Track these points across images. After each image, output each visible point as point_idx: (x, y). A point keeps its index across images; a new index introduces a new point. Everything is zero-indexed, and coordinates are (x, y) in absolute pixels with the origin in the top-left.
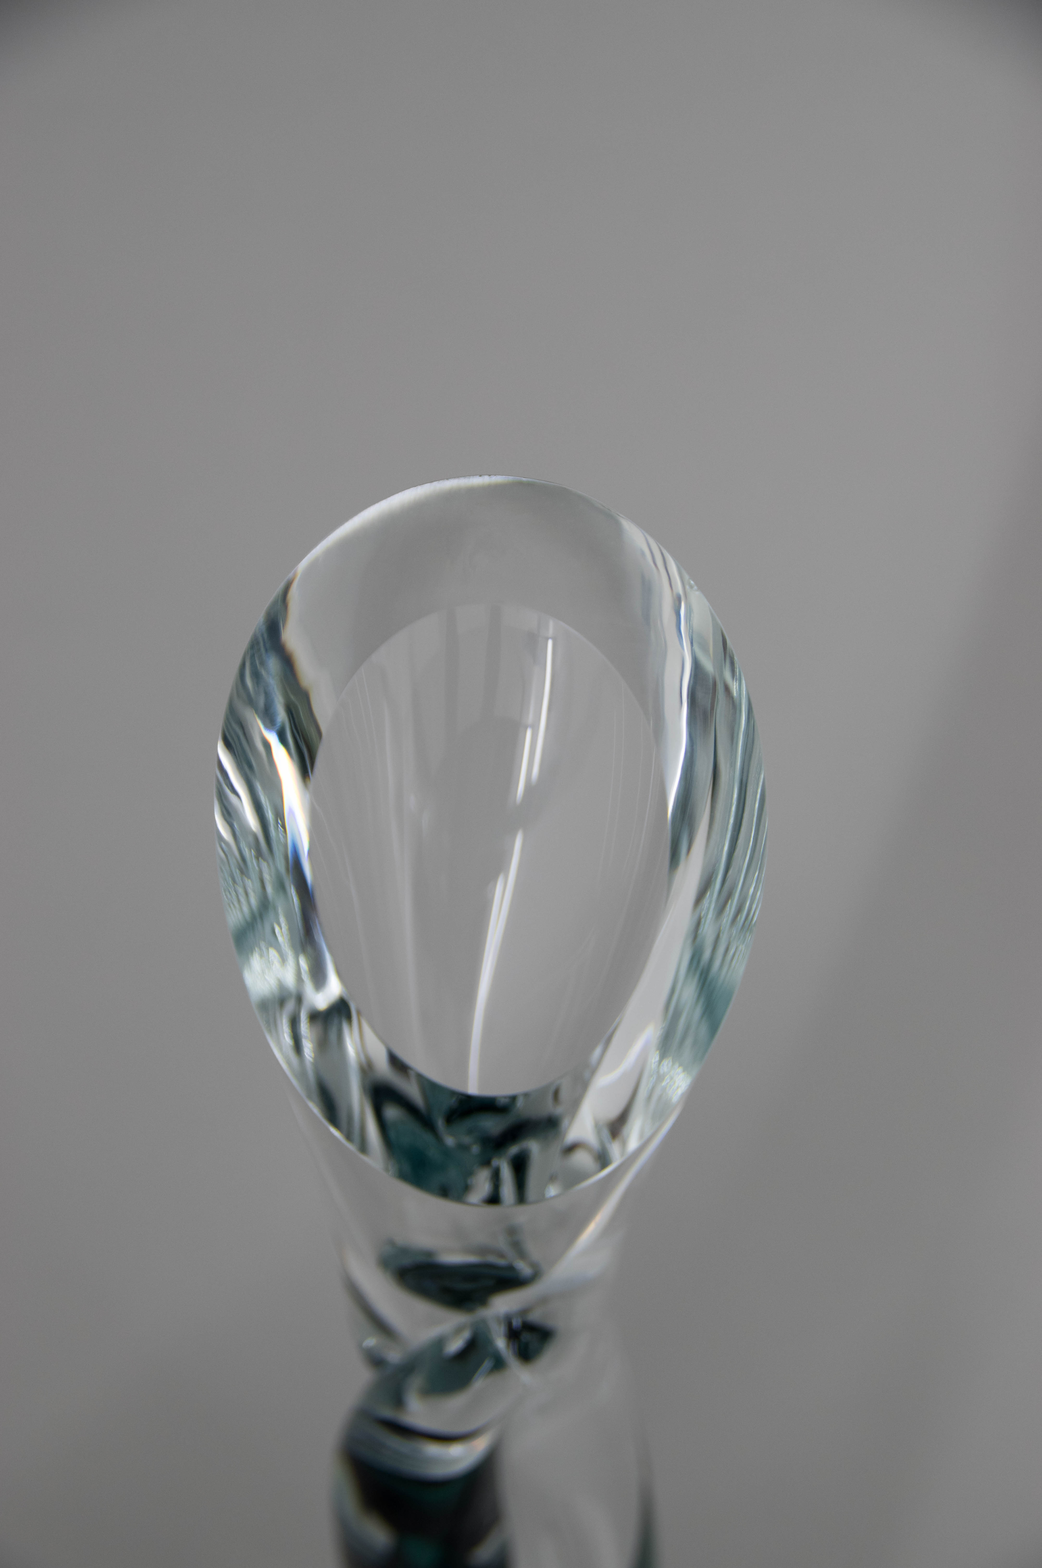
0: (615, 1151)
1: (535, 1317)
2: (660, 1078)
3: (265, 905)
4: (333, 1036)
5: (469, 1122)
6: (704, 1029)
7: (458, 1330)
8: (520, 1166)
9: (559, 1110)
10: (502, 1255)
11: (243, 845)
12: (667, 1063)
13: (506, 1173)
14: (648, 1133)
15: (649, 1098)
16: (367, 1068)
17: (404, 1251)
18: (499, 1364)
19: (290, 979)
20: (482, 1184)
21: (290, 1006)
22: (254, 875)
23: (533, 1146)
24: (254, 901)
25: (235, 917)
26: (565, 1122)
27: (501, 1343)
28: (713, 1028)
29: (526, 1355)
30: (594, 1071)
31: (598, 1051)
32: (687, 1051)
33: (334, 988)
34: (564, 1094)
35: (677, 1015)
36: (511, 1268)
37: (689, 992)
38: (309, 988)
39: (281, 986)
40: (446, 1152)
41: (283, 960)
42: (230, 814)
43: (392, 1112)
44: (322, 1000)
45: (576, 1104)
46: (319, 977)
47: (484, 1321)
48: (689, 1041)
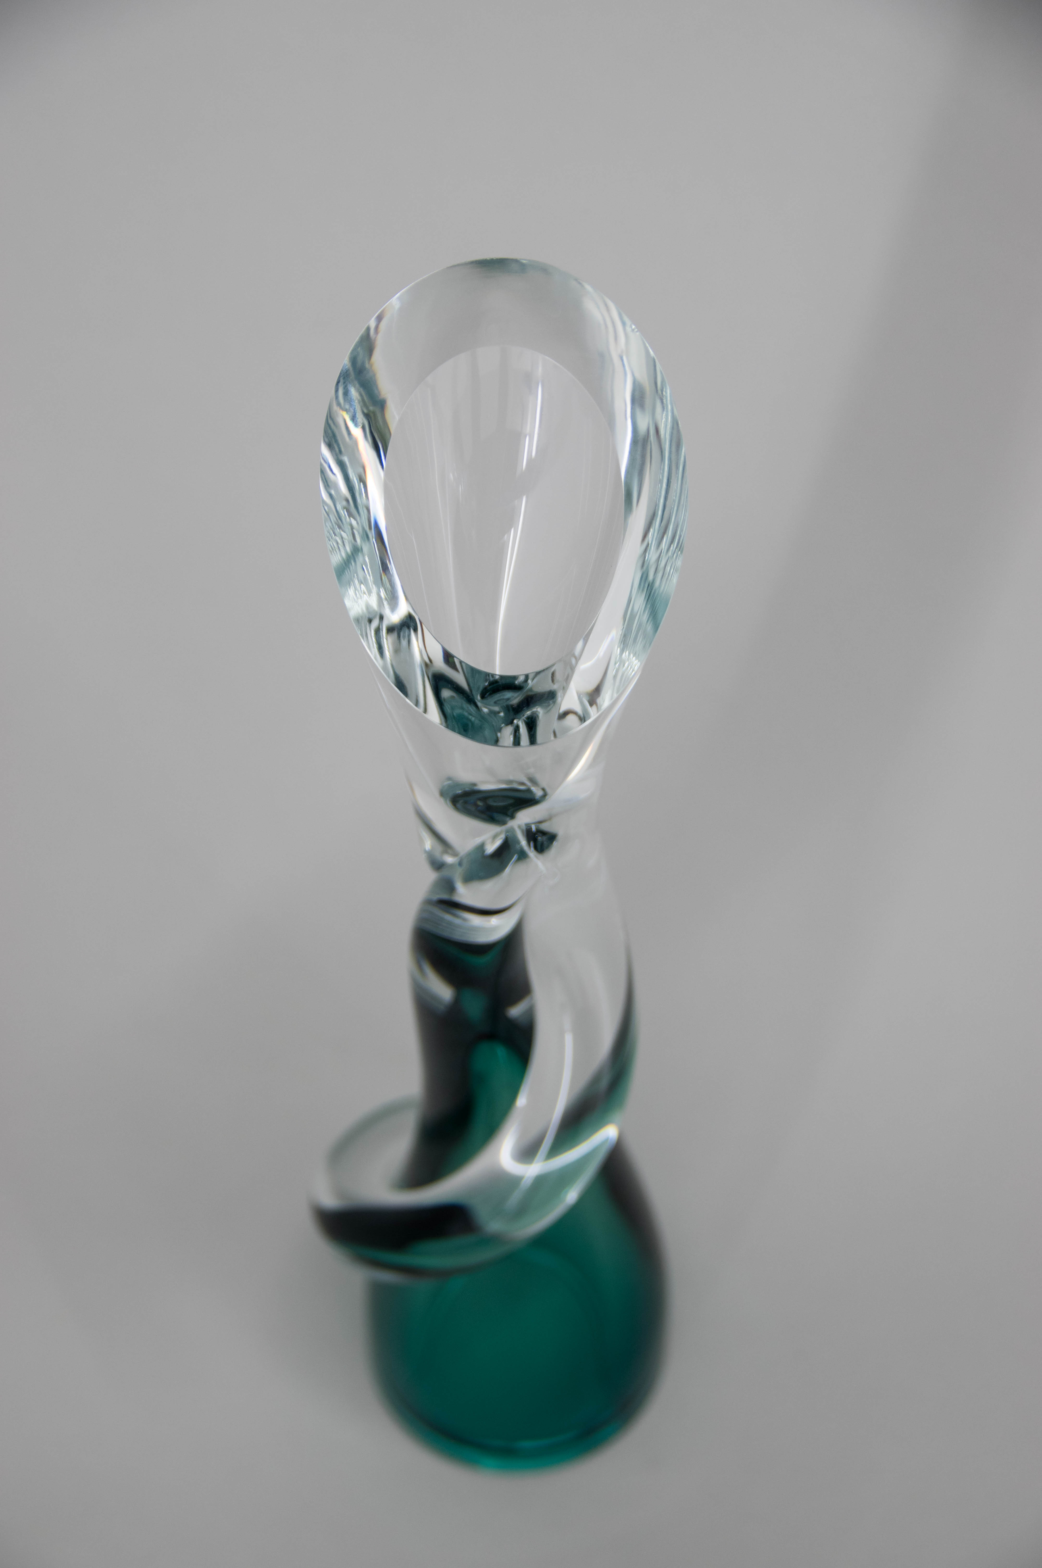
0: (593, 713)
1: (544, 827)
2: (622, 662)
3: (356, 550)
4: (404, 643)
5: (497, 696)
6: (649, 628)
7: (495, 837)
8: (531, 724)
9: (555, 687)
10: (523, 784)
11: (339, 507)
12: (625, 655)
13: (523, 730)
14: (615, 696)
15: (615, 677)
16: (428, 665)
17: (457, 785)
18: (523, 855)
19: (373, 602)
20: (507, 735)
21: (375, 623)
22: (347, 528)
23: (539, 710)
24: (348, 549)
25: (336, 559)
26: (559, 695)
27: (523, 842)
28: (656, 627)
29: (540, 849)
30: (577, 659)
31: (580, 644)
32: (639, 646)
33: (403, 609)
34: (558, 676)
35: (632, 617)
36: (529, 791)
37: (639, 602)
38: (387, 611)
39: (368, 607)
40: (483, 718)
41: (370, 592)
42: (327, 484)
43: (446, 693)
44: (395, 617)
45: (568, 679)
46: (393, 599)
47: (512, 830)
48: (640, 639)
